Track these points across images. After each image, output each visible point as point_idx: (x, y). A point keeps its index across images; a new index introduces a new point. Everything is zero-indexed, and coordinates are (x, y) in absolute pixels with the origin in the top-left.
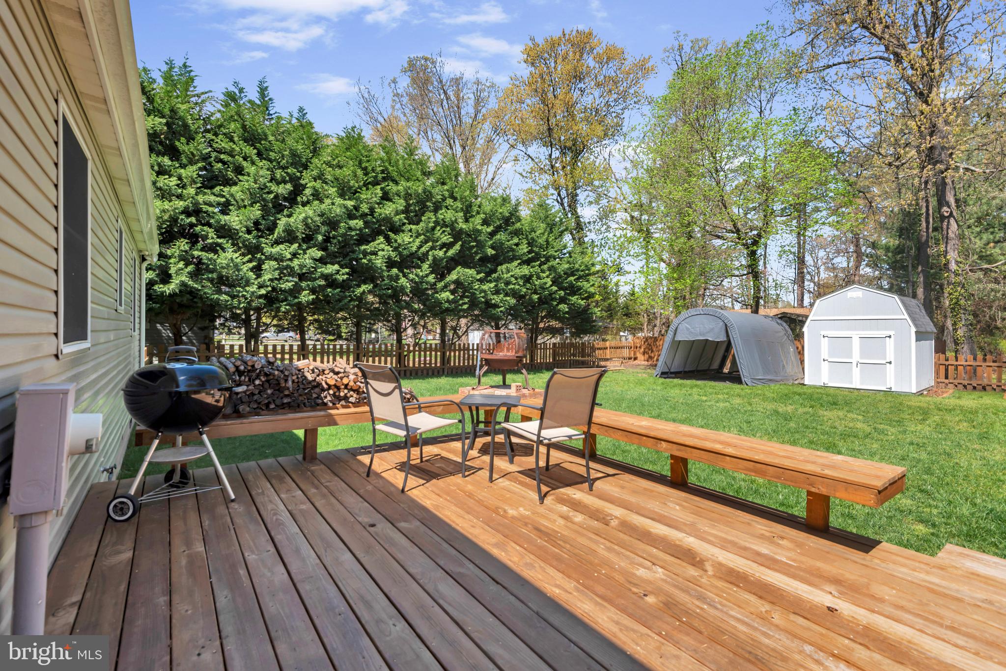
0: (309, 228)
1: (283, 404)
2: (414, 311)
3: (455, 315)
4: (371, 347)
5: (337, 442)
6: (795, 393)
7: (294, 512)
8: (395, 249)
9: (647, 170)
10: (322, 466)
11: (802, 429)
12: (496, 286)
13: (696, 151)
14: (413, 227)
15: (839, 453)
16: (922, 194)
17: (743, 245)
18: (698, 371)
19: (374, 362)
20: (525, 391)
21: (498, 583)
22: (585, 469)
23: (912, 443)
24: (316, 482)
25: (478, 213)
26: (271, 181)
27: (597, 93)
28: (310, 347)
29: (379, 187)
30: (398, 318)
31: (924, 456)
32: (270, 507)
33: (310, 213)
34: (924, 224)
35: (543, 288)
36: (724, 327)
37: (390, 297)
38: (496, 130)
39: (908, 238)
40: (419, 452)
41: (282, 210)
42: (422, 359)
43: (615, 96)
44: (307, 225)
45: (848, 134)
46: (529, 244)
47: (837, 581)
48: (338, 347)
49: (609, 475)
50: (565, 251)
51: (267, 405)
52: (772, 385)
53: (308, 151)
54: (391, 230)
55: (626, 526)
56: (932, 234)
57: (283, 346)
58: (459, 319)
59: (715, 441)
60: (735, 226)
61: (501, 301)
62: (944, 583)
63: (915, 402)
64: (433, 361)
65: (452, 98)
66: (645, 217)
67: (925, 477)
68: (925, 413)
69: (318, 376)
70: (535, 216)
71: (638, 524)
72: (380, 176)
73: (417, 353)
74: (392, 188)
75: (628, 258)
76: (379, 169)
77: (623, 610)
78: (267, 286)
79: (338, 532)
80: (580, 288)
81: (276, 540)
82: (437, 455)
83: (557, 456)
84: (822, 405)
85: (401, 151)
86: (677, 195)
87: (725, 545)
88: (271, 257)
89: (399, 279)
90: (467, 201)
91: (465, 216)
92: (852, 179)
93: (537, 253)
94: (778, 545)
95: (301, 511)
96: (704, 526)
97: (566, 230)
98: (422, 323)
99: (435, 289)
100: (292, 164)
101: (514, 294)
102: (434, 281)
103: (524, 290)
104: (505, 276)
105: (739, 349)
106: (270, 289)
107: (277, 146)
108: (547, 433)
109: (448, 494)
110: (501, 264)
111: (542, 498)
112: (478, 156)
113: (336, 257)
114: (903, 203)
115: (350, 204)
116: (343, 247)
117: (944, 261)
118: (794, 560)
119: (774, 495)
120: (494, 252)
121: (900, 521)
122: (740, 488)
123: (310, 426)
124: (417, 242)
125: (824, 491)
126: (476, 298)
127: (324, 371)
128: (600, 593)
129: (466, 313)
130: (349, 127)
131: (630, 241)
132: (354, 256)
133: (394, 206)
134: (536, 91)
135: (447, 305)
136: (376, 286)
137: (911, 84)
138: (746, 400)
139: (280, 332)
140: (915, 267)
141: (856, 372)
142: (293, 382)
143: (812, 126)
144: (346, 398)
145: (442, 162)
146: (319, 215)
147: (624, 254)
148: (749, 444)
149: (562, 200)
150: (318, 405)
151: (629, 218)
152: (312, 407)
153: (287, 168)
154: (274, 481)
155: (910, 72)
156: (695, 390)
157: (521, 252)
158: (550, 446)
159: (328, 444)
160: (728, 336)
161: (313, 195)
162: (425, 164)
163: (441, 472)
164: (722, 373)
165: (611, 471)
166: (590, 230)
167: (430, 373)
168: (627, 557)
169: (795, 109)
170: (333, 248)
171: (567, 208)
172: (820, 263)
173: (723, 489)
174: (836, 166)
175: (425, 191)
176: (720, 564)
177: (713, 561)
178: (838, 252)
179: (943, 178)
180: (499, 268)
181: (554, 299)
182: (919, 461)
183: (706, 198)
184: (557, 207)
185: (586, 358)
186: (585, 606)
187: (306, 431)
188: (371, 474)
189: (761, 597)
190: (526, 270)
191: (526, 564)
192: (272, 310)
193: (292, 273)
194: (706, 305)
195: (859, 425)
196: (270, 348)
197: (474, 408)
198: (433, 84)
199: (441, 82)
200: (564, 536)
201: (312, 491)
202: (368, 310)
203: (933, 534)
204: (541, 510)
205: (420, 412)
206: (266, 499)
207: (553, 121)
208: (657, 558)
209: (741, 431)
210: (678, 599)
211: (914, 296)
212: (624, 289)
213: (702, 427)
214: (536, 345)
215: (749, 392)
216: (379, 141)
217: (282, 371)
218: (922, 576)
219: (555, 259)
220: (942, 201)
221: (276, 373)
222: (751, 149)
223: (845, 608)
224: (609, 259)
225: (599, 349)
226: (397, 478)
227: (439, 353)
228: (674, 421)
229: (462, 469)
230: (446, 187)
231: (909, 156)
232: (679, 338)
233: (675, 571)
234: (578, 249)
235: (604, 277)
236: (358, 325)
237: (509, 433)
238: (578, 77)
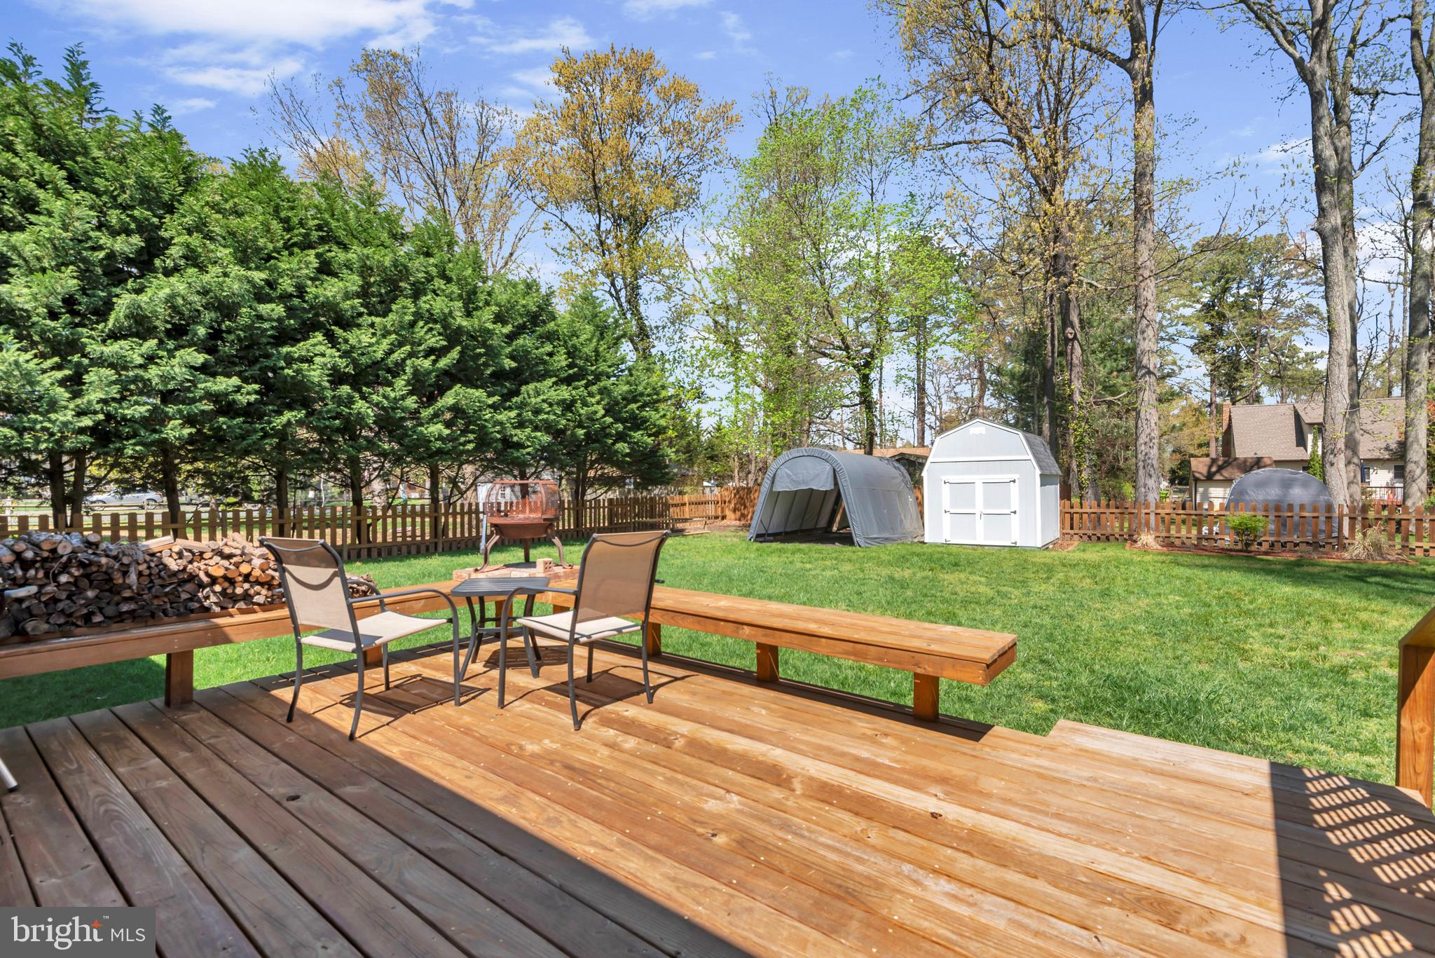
0: (180, 313)
1: (121, 614)
2: (384, 454)
3: (454, 460)
4: (306, 513)
5: (239, 671)
6: (914, 554)
7: (143, 794)
8: (346, 354)
9: (733, 259)
10: (204, 713)
11: (921, 598)
12: (519, 415)
13: (795, 239)
14: (377, 320)
15: (959, 624)
16: (1046, 311)
17: (854, 366)
18: (802, 531)
19: (311, 535)
20: (559, 570)
21: (502, 854)
22: (641, 673)
23: (1035, 607)
24: (190, 739)
25: (487, 303)
26: (99, 227)
27: (663, 143)
28: (188, 516)
29: (312, 252)
30: (354, 463)
31: (1047, 620)
32: (93, 791)
33: (181, 288)
34: (1049, 347)
35: (592, 420)
36: (831, 473)
37: (338, 430)
38: (514, 180)
39: (1033, 364)
40: (383, 675)
41: (126, 281)
42: (399, 529)
43: (689, 151)
44: (174, 308)
45: (969, 232)
46: (569, 354)
47: (943, 780)
48: (243, 515)
49: (676, 679)
50: (623, 367)
51: (87, 618)
52: (889, 545)
53: (174, 182)
54: (336, 324)
55: (696, 747)
56: (1058, 360)
57: (133, 517)
58: (460, 467)
59: (809, 620)
60: (843, 340)
61: (528, 438)
62: (1053, 765)
63: (1040, 558)
64: (418, 532)
65: (441, 122)
66: (733, 323)
67: (1047, 645)
68: (1050, 570)
69: (191, 562)
70: (576, 314)
71: (711, 741)
72: (315, 235)
73: (389, 521)
74: (337, 255)
75: (711, 379)
76: (312, 223)
77: (684, 861)
78: (95, 413)
79: (229, 816)
80: (645, 420)
81: (103, 847)
82: (415, 676)
83: (603, 660)
84: (942, 567)
85: (353, 198)
86: (771, 296)
87: (819, 753)
88: (100, 362)
89: (353, 403)
90: (468, 284)
91: (466, 305)
92: (976, 289)
93: (581, 368)
94: (882, 745)
95: (159, 792)
96: (795, 732)
97: (624, 336)
98: (398, 471)
99: (418, 418)
100: (141, 202)
101: (548, 428)
102: (416, 406)
103: (564, 422)
104: (533, 400)
105: (851, 501)
106: (101, 417)
107: (109, 168)
108: (584, 628)
109: (429, 733)
110: (527, 383)
111: (578, 724)
112: (487, 215)
113: (235, 364)
114: (1027, 320)
115: (259, 276)
116: (247, 347)
117: (1068, 392)
118: (897, 762)
119: (886, 682)
120: (514, 365)
121: (1019, 700)
122: (846, 678)
123: (176, 648)
124: (385, 344)
125: (930, 670)
126: (487, 434)
127: (202, 553)
128: (652, 843)
129: (471, 458)
130: (256, 148)
131: (715, 355)
132: (270, 363)
133: (341, 284)
134: (574, 129)
135: (439, 444)
136: (311, 413)
137: (1035, 177)
138: (857, 565)
139: (127, 491)
140: (1040, 399)
141: (980, 524)
142: (140, 574)
143: (930, 219)
144: (246, 597)
145: (426, 222)
146: (198, 293)
147: (706, 372)
148: (849, 620)
149: (617, 292)
150: (192, 611)
151: (712, 324)
152: (179, 615)
153: (133, 208)
154: (103, 748)
155: (1034, 163)
156: (798, 556)
157: (557, 366)
158: (593, 645)
159: (222, 675)
160: (836, 484)
161: (184, 257)
162: (396, 222)
163: (419, 701)
164: (831, 532)
165: (680, 673)
166: (658, 338)
167: (414, 550)
168: (693, 788)
169: (912, 195)
170: (226, 349)
171: (625, 305)
172: (942, 390)
173: (827, 682)
174: (957, 271)
175: (395, 264)
176: (811, 779)
177: (803, 776)
178: (961, 378)
179: (1068, 293)
180: (523, 388)
181: (609, 435)
182: (1042, 626)
183: (809, 304)
184: (611, 302)
185: (657, 520)
186: (631, 865)
187: (169, 657)
188: (295, 717)
189: (857, 814)
190: (565, 393)
191: (549, 820)
192: (106, 454)
193: (146, 389)
194: (812, 444)
195: (982, 589)
196: (106, 521)
197: (475, 600)
198: (407, 97)
199: (421, 95)
200: (607, 770)
201: (180, 757)
202: (298, 452)
203: (1052, 711)
204: (577, 738)
205: (383, 611)
206: (86, 778)
207: (601, 176)
208: (734, 783)
209: (851, 605)
210: (756, 834)
211: (1040, 433)
212: (708, 423)
213: (804, 604)
214: (584, 502)
215: (861, 554)
216: (312, 177)
217: (116, 558)
218: (1033, 760)
219: (609, 377)
220: (1066, 322)
221: (104, 560)
222: (861, 241)
223: (952, 811)
224: (686, 380)
225: (676, 505)
226: (342, 719)
227: (427, 520)
228: (770, 598)
229: (457, 692)
230: (432, 260)
231: (1033, 264)
232: (778, 488)
233: (755, 796)
234: (642, 364)
235: (678, 405)
236: (280, 477)
237: (533, 633)
238: (635, 116)
